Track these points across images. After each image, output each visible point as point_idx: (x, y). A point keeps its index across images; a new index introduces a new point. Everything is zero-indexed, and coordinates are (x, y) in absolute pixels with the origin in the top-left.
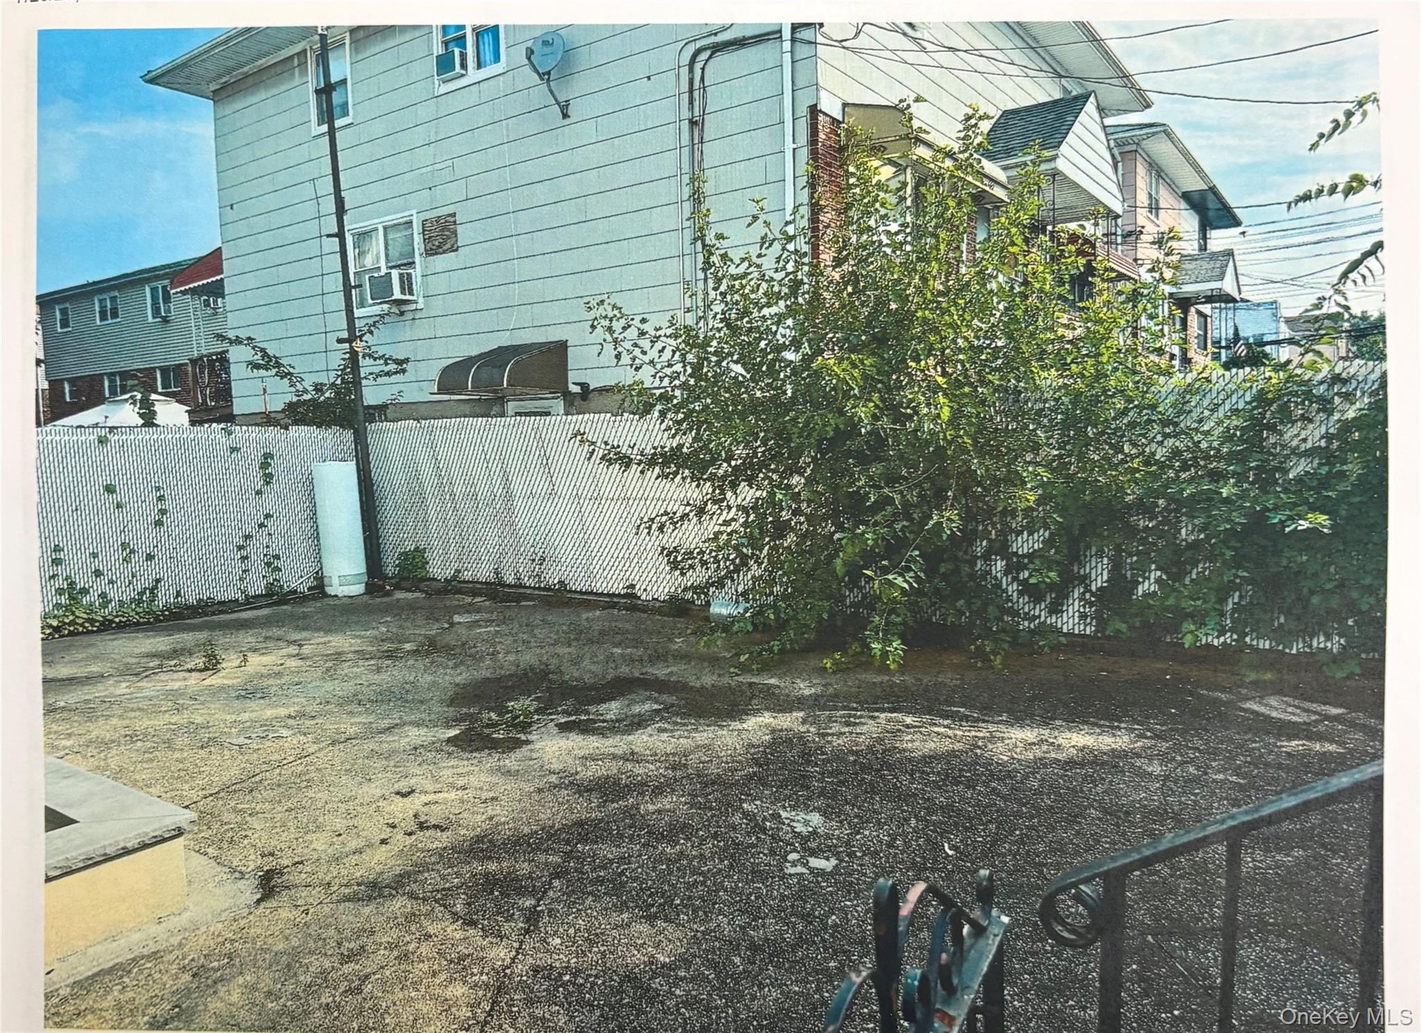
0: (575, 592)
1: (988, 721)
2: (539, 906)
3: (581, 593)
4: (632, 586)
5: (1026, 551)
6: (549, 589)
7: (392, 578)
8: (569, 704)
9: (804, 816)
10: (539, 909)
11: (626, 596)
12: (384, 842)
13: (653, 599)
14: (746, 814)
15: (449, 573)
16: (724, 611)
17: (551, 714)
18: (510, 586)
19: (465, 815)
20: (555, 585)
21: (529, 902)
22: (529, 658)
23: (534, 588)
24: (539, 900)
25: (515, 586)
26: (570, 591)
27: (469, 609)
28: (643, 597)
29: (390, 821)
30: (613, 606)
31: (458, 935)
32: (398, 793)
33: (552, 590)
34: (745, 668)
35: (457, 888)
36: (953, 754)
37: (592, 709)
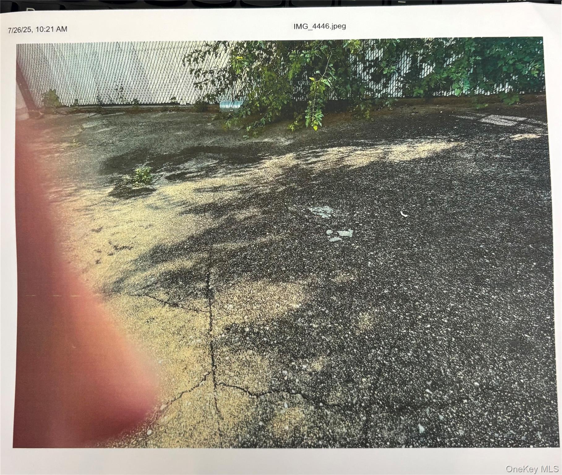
0: (144, 104)
1: (378, 145)
2: (209, 286)
3: (147, 104)
4: (174, 98)
5: (372, 59)
6: (129, 104)
7: (41, 108)
8: (166, 165)
9: (323, 209)
10: (210, 288)
11: (172, 104)
12: (97, 262)
13: (187, 104)
14: (293, 213)
15: (72, 102)
16: (227, 106)
17: (159, 172)
18: (107, 105)
19: (138, 237)
20: (132, 102)
21: (202, 285)
22: (135, 143)
23: (121, 105)
24: (208, 282)
25: (110, 105)
26: (141, 104)
27: (89, 119)
28: (181, 103)
29: (97, 248)
30: (165, 110)
31: (170, 314)
32: (93, 230)
33: (131, 105)
34: (251, 134)
35: (156, 284)
36: (372, 163)
37: (181, 166)
